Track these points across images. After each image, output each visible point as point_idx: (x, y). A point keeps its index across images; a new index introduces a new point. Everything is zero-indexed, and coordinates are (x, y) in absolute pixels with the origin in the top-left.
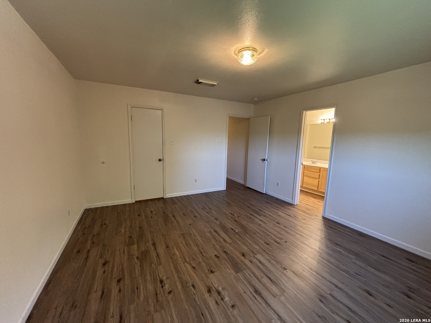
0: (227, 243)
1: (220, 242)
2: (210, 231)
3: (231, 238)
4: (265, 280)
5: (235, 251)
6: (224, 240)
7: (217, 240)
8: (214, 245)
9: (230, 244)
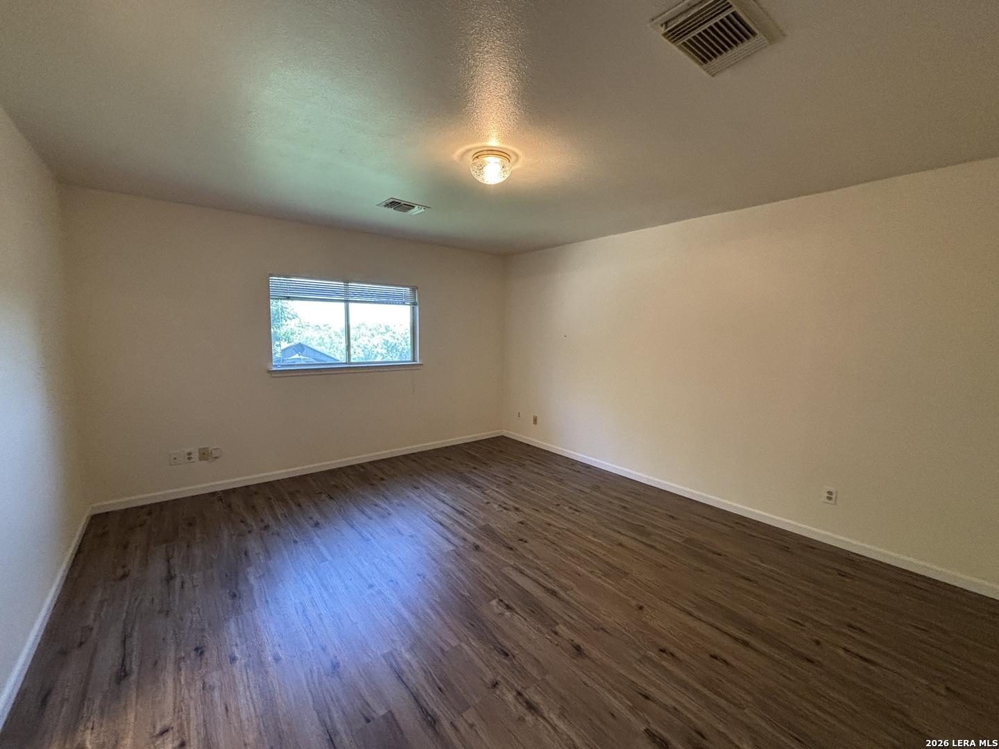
0: (512, 566)
1: (529, 566)
2: (568, 592)
3: (507, 578)
4: (448, 522)
5: (493, 552)
6: (522, 572)
7: (538, 569)
8: (538, 559)
9: (507, 565)
